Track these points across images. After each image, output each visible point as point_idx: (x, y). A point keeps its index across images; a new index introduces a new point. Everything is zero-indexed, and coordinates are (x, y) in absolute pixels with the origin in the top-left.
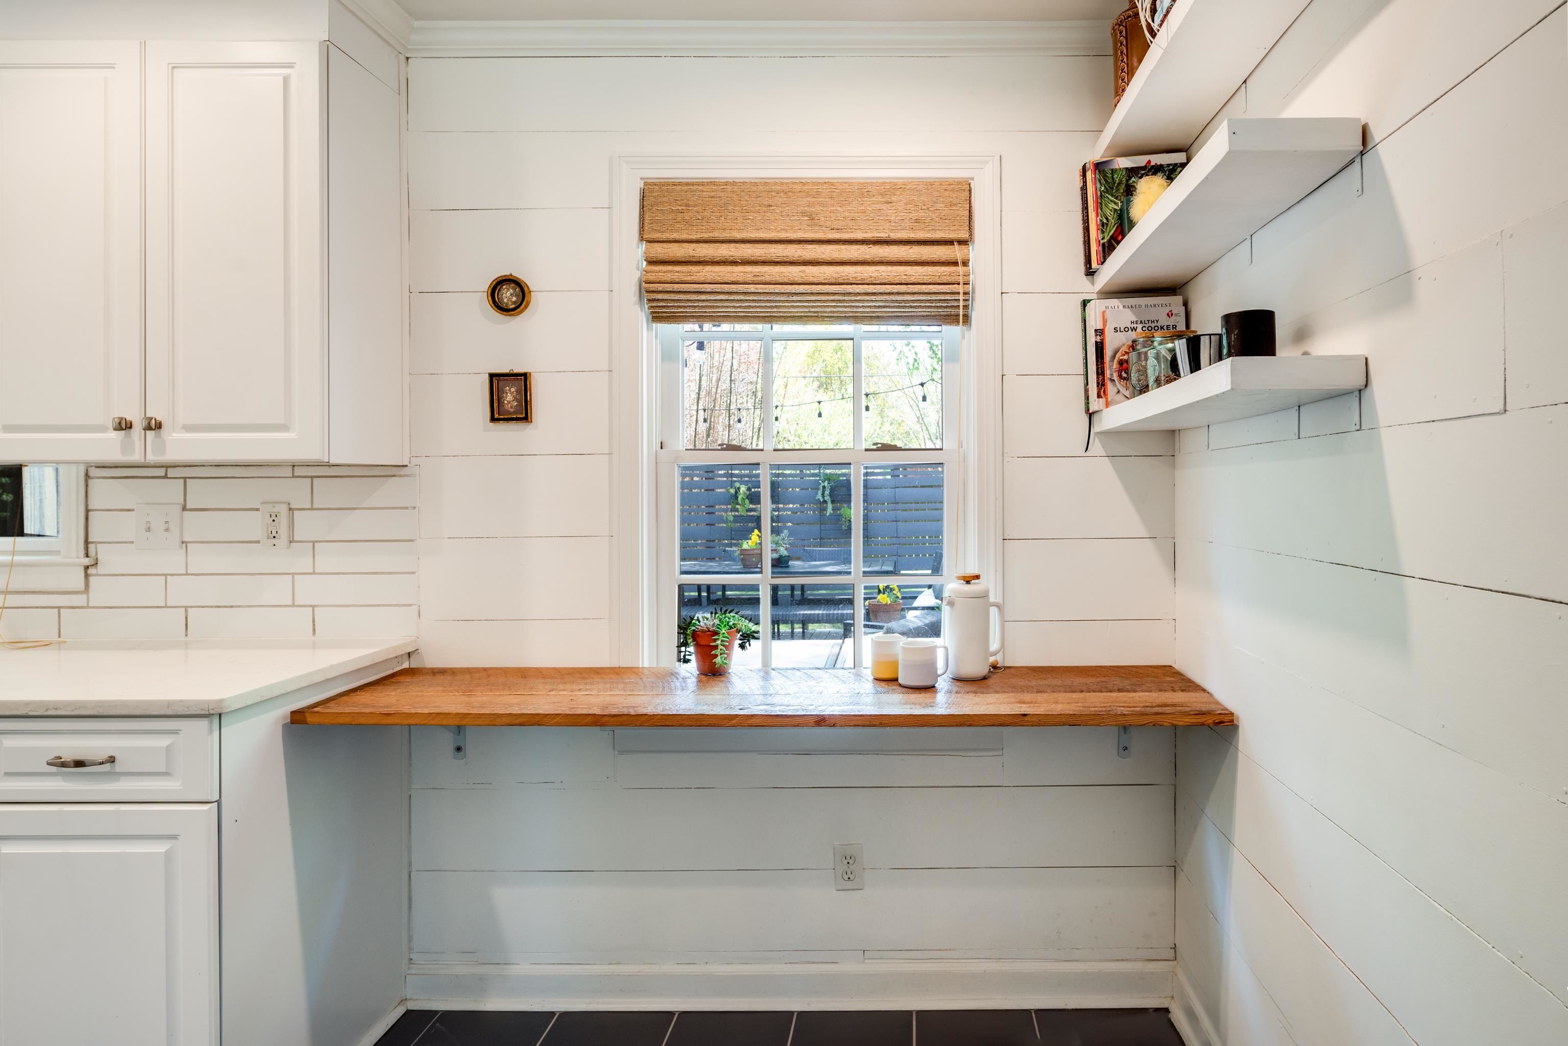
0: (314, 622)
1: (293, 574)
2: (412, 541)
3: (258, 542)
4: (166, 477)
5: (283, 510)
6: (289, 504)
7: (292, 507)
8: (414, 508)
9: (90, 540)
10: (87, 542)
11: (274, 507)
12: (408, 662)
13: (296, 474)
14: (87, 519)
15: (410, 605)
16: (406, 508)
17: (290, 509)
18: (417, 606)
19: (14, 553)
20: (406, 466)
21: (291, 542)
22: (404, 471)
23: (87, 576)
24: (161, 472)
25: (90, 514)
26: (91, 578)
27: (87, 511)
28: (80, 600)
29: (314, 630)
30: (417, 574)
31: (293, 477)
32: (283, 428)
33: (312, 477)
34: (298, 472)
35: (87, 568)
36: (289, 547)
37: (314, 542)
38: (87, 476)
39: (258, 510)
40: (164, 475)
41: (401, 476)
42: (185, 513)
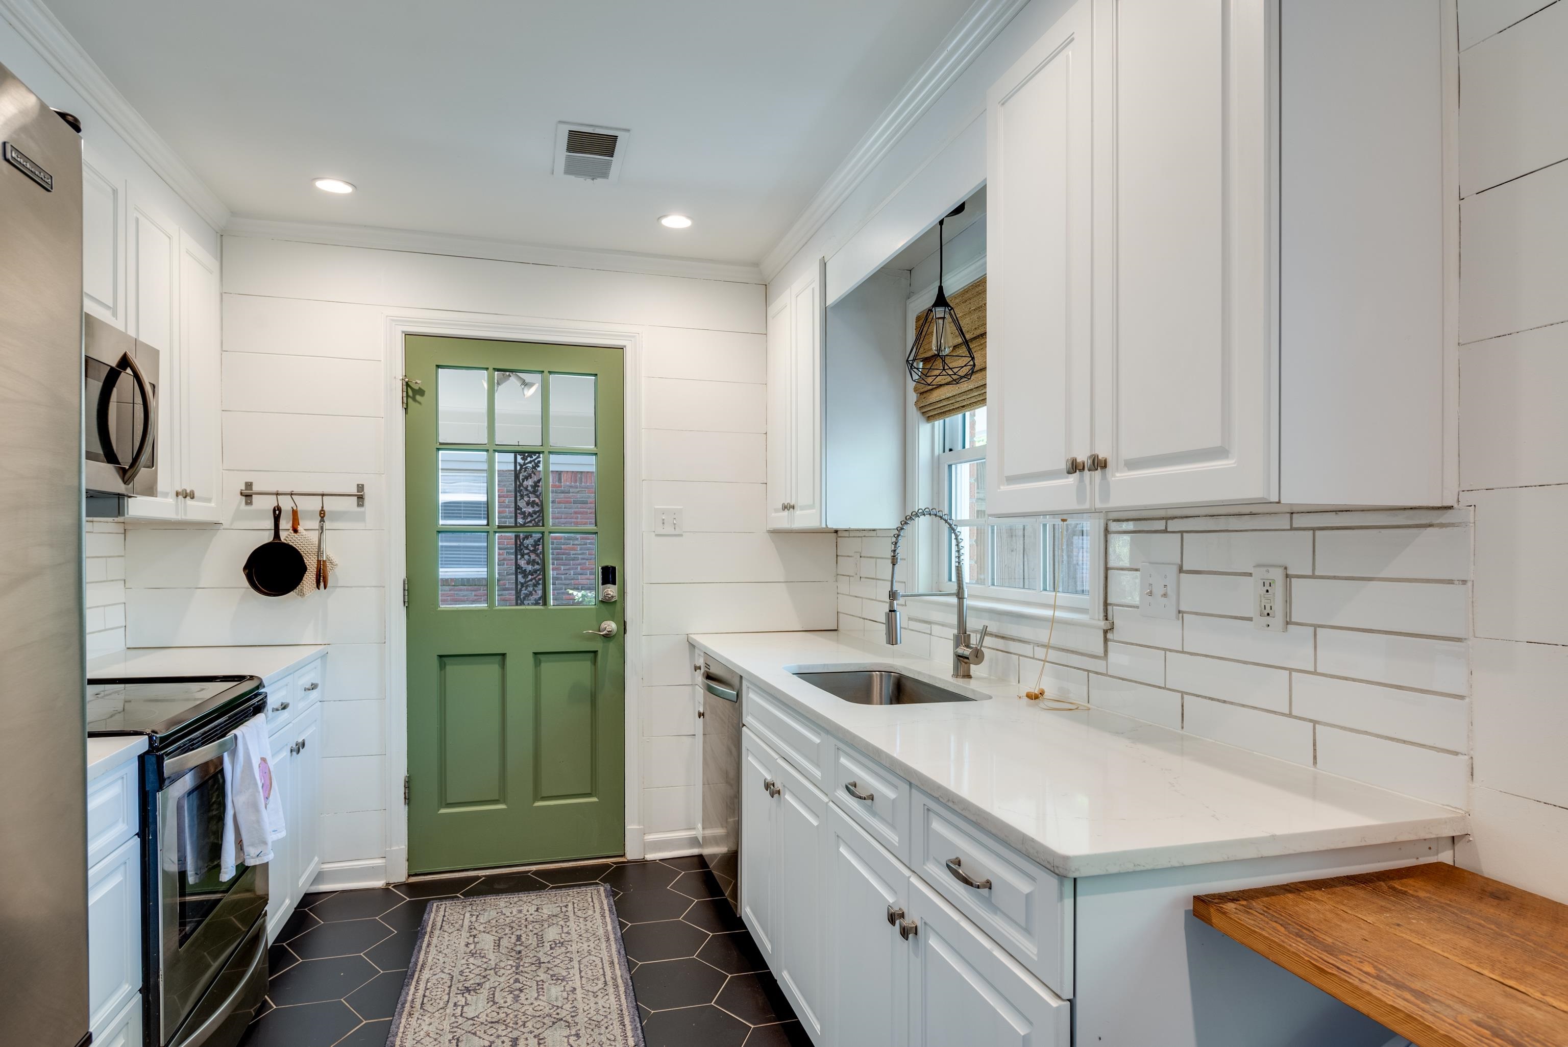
0: (1314, 745)
1: (1291, 670)
2: (1459, 640)
3: (1250, 619)
4: (1165, 531)
5: (1277, 575)
6: (1286, 568)
7: (1290, 572)
8: (1464, 582)
9: (1108, 602)
10: (1106, 604)
11: (1268, 571)
12: (1450, 852)
13: (1294, 526)
14: (1106, 578)
15: (1456, 753)
16: (1450, 582)
17: (1287, 576)
18: (1466, 757)
19: (1054, 607)
20: (1451, 508)
21: (1287, 623)
22: (1447, 517)
23: (1106, 640)
24: (1160, 525)
25: (1109, 572)
26: (1109, 643)
27: (1107, 569)
28: (1099, 665)
29: (1315, 757)
30: (1467, 700)
31: (1292, 529)
32: (1221, 452)
33: (1314, 529)
34: (1299, 521)
35: (1106, 632)
36: (1285, 630)
37: (1316, 627)
38: (1107, 531)
39: (1250, 575)
40: (1164, 528)
41: (1442, 525)
42: (1182, 575)
